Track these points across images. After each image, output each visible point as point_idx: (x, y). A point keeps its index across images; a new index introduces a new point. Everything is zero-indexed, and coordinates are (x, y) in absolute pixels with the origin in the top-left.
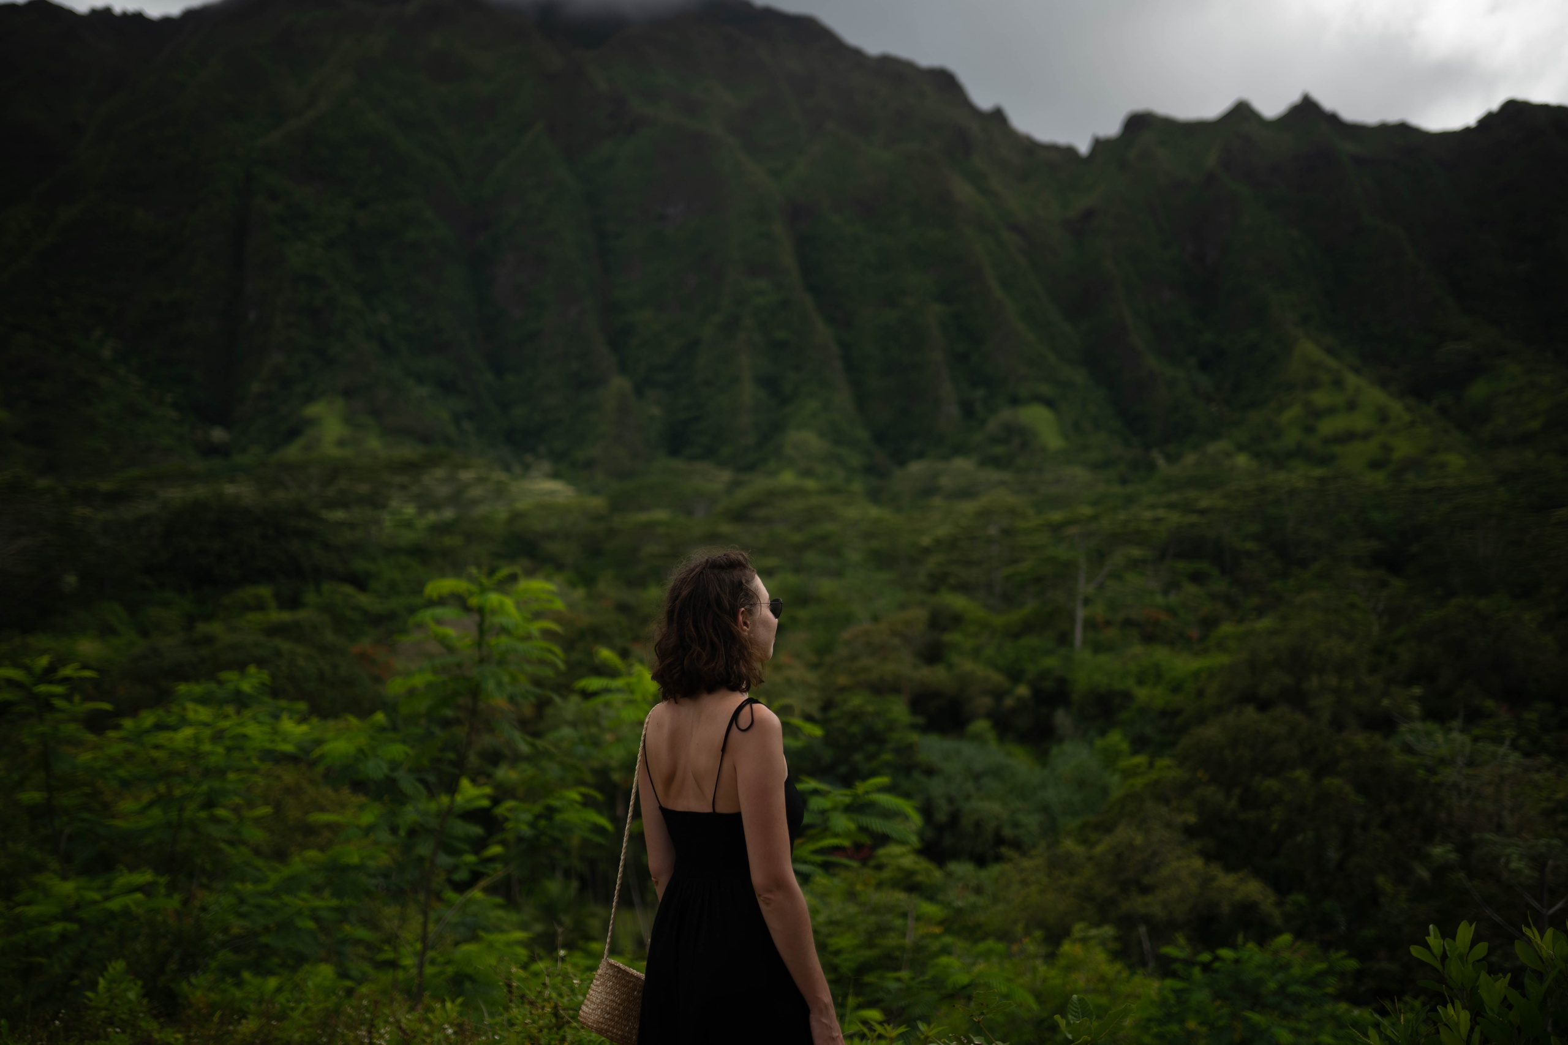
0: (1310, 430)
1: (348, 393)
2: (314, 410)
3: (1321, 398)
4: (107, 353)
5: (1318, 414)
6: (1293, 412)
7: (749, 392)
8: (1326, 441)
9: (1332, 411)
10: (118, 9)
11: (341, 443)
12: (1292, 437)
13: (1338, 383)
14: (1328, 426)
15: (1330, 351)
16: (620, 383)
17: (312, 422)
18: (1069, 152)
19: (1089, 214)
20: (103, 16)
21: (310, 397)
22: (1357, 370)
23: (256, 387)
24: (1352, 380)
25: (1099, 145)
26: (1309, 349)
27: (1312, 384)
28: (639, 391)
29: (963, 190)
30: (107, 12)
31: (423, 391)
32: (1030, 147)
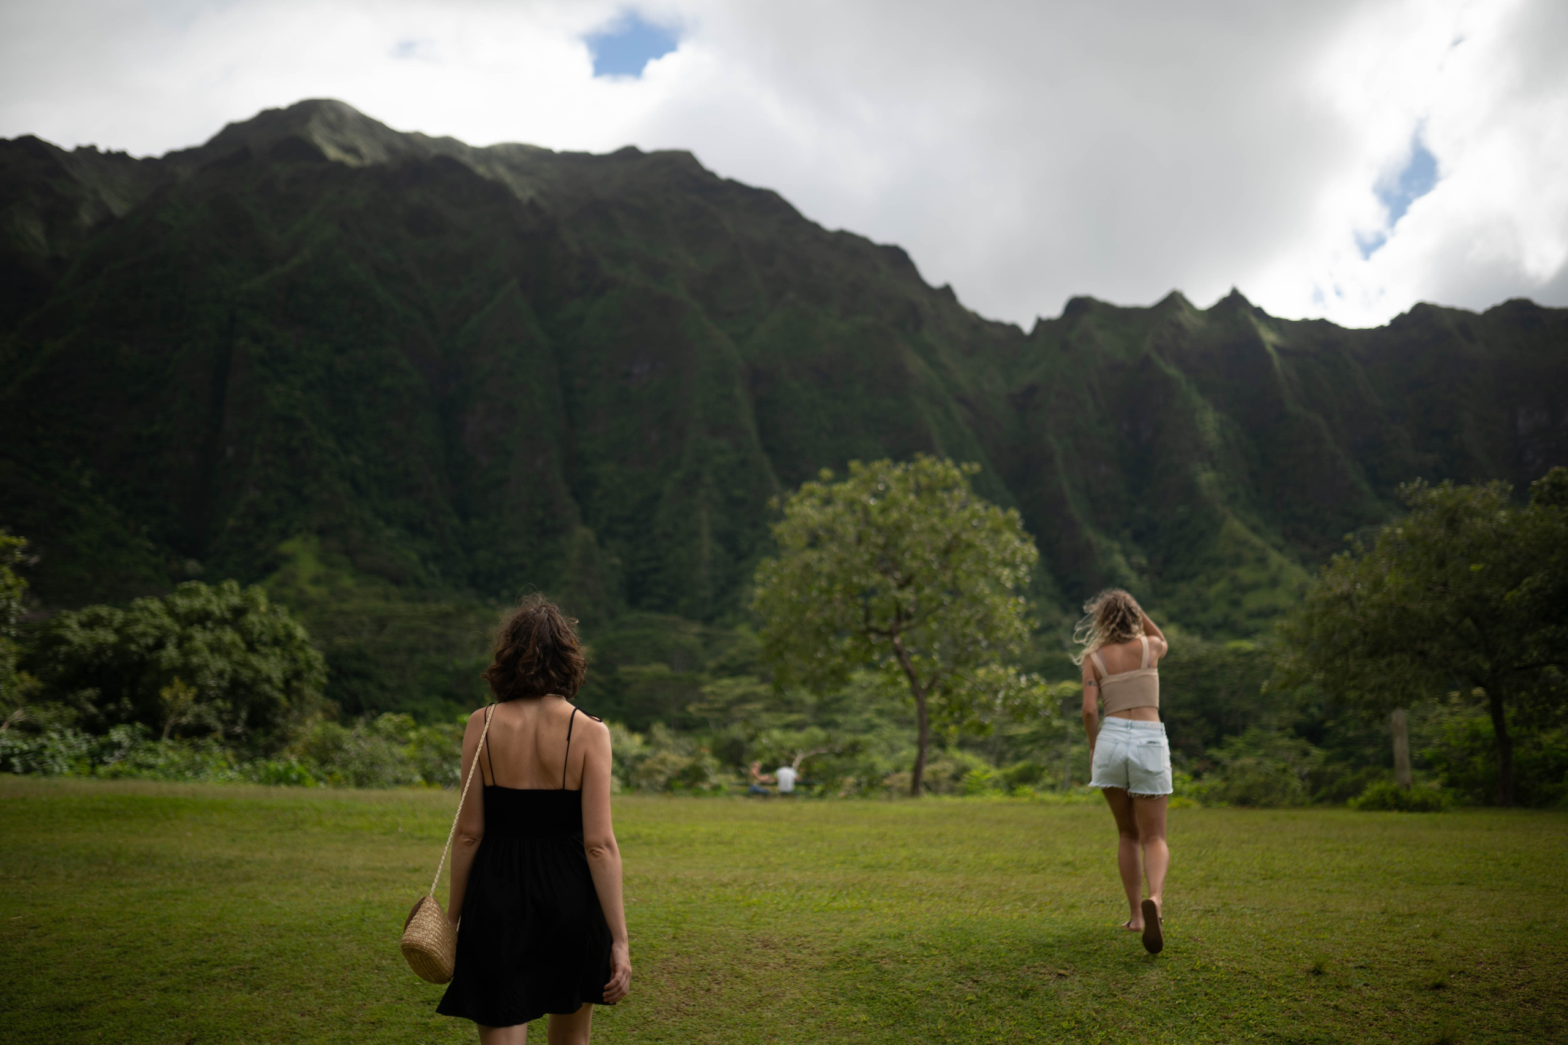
0: (1235, 604)
1: (322, 532)
2: (288, 547)
3: (1246, 575)
4: (86, 482)
5: (1245, 589)
6: (1221, 586)
7: (707, 547)
8: (1251, 615)
9: (1255, 586)
10: (102, 148)
11: (316, 581)
12: (1217, 612)
13: (1262, 561)
14: (1253, 601)
15: (1254, 529)
16: (583, 534)
17: (287, 558)
18: (1014, 329)
19: (1032, 390)
20: (88, 153)
21: (284, 535)
22: (1280, 549)
23: (231, 522)
24: (1275, 558)
25: (1042, 324)
26: (1236, 526)
27: (1238, 561)
28: (601, 543)
29: (915, 363)
30: (92, 149)
31: (391, 533)
32: (976, 323)
